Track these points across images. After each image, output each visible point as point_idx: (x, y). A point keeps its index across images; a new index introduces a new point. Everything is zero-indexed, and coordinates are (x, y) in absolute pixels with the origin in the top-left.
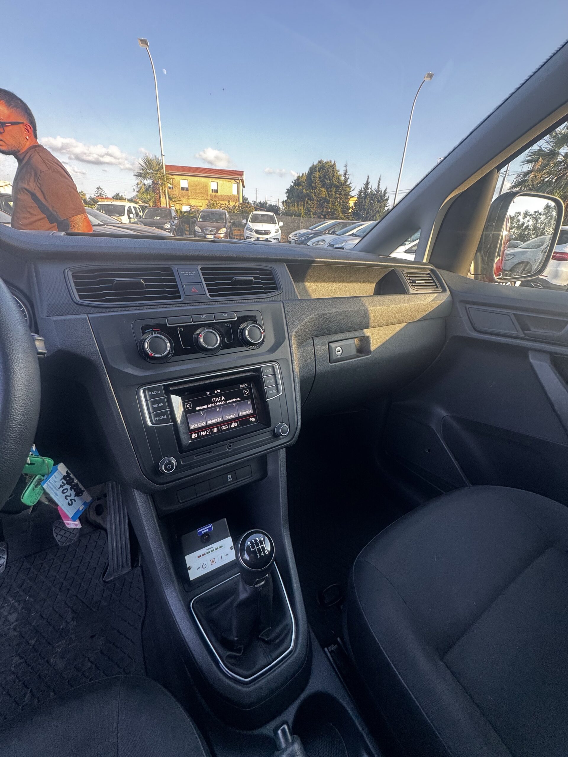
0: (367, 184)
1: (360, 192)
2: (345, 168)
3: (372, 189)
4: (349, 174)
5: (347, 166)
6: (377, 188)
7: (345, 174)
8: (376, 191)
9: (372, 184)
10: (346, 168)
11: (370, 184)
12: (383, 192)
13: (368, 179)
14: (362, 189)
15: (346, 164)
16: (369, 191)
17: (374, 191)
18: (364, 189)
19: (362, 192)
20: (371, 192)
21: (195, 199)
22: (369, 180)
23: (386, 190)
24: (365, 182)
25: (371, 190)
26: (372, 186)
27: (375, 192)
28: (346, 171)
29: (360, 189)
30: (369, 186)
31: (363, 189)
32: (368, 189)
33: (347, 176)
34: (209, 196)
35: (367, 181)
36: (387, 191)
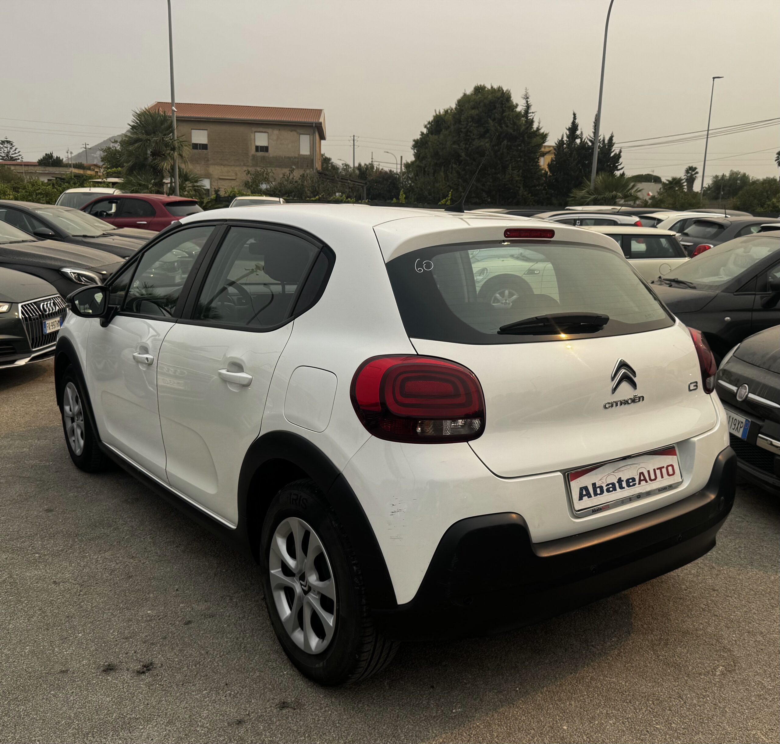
0: (574, 128)
1: (561, 142)
2: (524, 101)
3: (584, 137)
4: (533, 113)
5: (528, 98)
6: (592, 135)
7: (527, 112)
8: (591, 141)
9: (581, 129)
10: (527, 102)
11: (579, 128)
12: (606, 142)
13: (575, 118)
14: (562, 138)
15: (526, 95)
16: (578, 141)
17: (587, 143)
18: (568, 137)
19: (565, 144)
20: (580, 143)
21: (222, 165)
22: (577, 121)
23: (611, 139)
24: (569, 125)
25: (581, 140)
26: (582, 132)
27: (590, 144)
28: (528, 107)
29: (560, 139)
30: (578, 133)
31: (565, 138)
32: (577, 138)
33: (530, 116)
34: (251, 158)
35: (574, 123)
36: (614, 141)
